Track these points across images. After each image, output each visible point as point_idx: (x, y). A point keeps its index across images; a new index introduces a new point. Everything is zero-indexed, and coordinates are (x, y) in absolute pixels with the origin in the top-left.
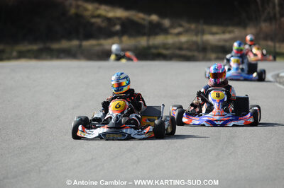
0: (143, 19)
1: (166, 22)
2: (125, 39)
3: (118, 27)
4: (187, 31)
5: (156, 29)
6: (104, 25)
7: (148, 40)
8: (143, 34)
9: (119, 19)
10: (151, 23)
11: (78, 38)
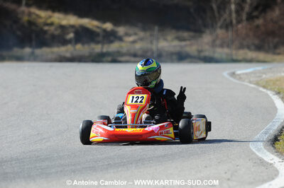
0: (98, 27)
1: (121, 30)
2: (79, 46)
3: (71, 35)
4: (142, 39)
5: (110, 37)
6: (58, 32)
7: (102, 48)
8: (98, 43)
9: (72, 26)
10: (105, 31)
11: (31, 47)
